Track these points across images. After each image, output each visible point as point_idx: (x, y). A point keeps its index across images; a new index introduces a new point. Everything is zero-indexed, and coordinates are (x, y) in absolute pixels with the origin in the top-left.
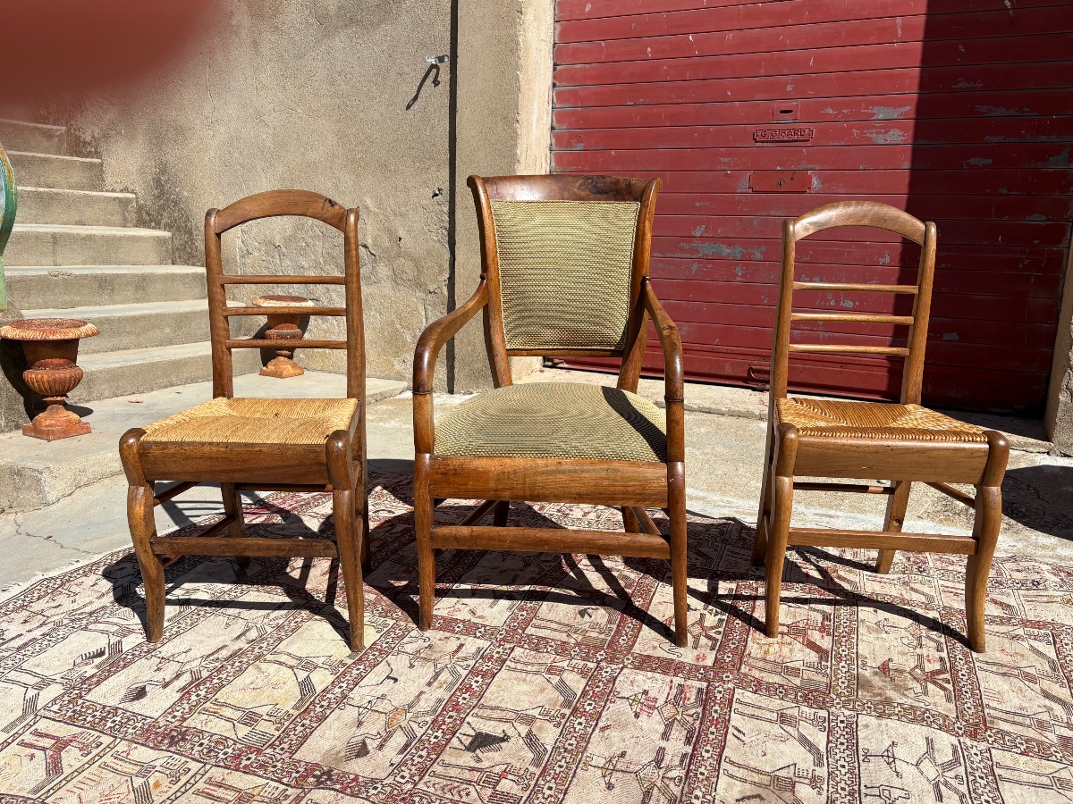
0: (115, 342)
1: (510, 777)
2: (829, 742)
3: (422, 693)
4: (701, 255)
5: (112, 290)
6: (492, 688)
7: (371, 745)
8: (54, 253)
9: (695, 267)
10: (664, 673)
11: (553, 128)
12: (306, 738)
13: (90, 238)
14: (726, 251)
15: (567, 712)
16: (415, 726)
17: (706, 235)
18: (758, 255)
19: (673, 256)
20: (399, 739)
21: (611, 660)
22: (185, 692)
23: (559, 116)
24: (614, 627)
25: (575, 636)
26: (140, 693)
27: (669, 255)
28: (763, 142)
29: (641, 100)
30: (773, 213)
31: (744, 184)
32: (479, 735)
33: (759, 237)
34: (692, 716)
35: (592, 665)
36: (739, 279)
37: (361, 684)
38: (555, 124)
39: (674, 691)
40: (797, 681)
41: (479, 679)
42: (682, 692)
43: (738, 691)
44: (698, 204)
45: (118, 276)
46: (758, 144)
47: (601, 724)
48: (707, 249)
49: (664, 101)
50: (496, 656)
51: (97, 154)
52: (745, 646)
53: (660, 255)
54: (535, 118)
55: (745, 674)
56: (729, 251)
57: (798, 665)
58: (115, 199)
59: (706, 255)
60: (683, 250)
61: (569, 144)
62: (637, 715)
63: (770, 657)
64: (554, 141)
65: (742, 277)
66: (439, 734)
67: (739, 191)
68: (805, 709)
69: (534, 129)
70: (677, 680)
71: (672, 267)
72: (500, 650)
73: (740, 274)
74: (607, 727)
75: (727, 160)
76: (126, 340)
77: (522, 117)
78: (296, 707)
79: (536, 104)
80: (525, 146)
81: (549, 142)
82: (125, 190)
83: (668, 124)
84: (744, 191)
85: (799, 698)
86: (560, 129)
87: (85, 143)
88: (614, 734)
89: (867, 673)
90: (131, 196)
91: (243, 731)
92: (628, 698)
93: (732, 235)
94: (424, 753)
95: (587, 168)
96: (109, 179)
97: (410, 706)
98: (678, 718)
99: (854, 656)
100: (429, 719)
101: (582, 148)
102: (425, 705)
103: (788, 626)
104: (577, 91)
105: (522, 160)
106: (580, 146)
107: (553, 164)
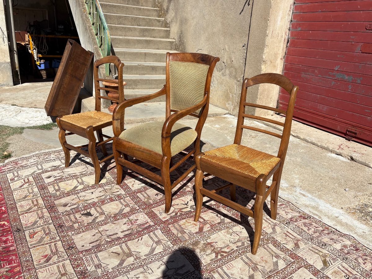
0: (150, 86)
1: (79, 224)
2: (160, 253)
3: (93, 198)
4: (336, 78)
5: (156, 71)
6: (109, 204)
7: (69, 205)
8: (145, 58)
9: (333, 82)
10: (149, 218)
11: (291, 21)
12: (61, 198)
13: (156, 54)
14: (346, 78)
15: (112, 216)
16: (81, 205)
17: (339, 70)
18: (359, 81)
19: (326, 77)
20: (75, 206)
21: (143, 209)
22: (55, 180)
23: (295, 16)
24: (158, 201)
25: (146, 199)
26: (49, 177)
27: (324, 77)
28: (369, 30)
29: (324, 10)
30: (368, 63)
31: (358, 48)
32: (89, 212)
33: (361, 73)
34: (137, 230)
35: (138, 208)
36: (349, 91)
37: (85, 192)
38: (292, 19)
39: (145, 222)
40: (180, 235)
41: (109, 201)
42: (146, 224)
43: (159, 230)
44: (338, 56)
45: (158, 66)
46: (368, 31)
47: (115, 222)
48: (339, 76)
49: (333, 10)
50: (122, 197)
51: (169, 27)
52: (181, 220)
53: (321, 76)
54: (279, 18)
55: (168, 227)
56: (347, 78)
57: (187, 231)
58: (169, 41)
59: (338, 78)
60: (329, 75)
61: (296, 28)
62: (125, 224)
63: (182, 226)
64: (291, 26)
65: (351, 90)
66: (83, 209)
67: (356, 52)
68: (169, 243)
69: (279, 23)
70: (149, 220)
71: (324, 82)
72: (125, 196)
73: (350, 88)
74: (114, 223)
75: (353, 37)
76: (153, 86)
77: (272, 18)
78: (67, 192)
79: (281, 12)
80: (271, 30)
81: (289, 26)
82: (173, 39)
83: (332, 20)
84: (358, 52)
85: (172, 240)
86: (295, 21)
87: (167, 23)
88: (113, 225)
89: (202, 242)
90: (174, 40)
91: (55, 192)
92: (129, 219)
93: (349, 71)
94: (74, 211)
95: (300, 38)
96: (171, 35)
97: (86, 200)
98: (134, 229)
99: (207, 236)
100: (86, 205)
101: (300, 30)
102: (89, 202)
103: (204, 220)
104: (301, 6)
105: (270, 35)
106: (300, 29)
107: (290, 35)
